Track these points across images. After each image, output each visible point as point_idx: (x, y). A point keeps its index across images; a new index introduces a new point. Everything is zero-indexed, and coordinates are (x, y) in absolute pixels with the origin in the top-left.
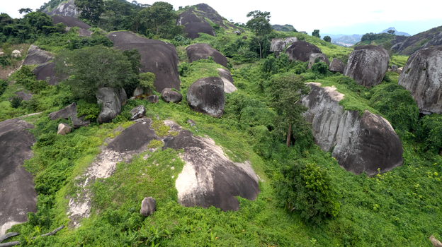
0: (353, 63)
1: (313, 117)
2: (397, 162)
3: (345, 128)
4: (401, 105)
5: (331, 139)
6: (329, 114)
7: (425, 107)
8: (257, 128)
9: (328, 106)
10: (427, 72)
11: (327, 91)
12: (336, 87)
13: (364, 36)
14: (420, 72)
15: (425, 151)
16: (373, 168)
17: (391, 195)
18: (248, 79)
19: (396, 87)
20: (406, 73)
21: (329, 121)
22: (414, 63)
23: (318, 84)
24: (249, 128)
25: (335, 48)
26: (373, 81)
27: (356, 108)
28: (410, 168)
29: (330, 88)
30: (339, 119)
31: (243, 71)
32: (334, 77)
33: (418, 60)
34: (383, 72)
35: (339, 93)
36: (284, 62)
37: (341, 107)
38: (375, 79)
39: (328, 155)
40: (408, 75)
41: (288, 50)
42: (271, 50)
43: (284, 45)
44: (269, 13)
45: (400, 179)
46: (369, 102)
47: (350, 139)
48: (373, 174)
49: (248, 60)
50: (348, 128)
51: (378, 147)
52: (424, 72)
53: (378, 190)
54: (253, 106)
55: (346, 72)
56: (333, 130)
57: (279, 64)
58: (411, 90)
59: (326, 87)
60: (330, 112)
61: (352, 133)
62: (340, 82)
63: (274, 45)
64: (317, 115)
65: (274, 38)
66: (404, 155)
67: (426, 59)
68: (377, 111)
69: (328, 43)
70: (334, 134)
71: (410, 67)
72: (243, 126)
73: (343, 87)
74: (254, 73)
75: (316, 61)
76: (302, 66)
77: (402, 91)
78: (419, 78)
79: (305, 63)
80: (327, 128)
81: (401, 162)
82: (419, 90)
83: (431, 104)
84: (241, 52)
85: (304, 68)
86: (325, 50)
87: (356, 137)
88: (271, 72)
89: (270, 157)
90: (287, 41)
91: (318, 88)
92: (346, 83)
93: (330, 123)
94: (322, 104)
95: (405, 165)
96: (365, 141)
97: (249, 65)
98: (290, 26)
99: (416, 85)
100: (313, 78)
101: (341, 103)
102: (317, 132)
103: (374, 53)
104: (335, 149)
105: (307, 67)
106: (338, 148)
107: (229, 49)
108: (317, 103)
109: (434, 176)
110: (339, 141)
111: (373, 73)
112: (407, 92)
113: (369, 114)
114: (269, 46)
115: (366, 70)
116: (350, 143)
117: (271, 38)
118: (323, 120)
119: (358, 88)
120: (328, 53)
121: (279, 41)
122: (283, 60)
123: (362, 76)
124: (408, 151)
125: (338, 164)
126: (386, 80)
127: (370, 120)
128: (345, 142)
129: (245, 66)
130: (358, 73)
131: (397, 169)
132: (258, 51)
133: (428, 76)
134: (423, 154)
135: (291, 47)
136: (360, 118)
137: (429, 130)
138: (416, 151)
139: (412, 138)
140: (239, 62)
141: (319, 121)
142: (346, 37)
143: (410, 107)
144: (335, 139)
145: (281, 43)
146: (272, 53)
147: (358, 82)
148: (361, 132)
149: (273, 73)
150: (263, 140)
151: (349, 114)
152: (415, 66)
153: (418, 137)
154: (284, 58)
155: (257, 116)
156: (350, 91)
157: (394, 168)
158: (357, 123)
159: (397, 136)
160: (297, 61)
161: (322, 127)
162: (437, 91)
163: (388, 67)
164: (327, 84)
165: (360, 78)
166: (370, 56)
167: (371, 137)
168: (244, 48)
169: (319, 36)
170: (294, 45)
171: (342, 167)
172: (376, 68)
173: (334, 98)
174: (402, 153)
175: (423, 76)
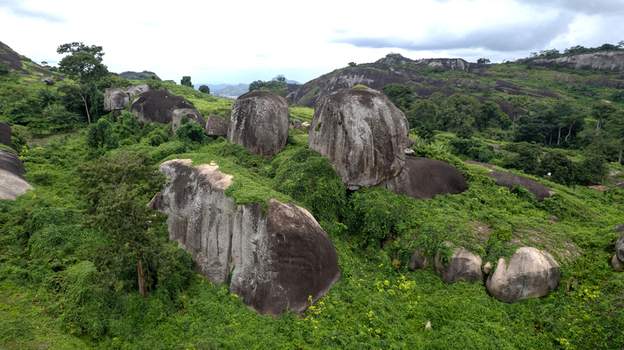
0: (239, 120)
1: (186, 222)
2: (333, 277)
3: (244, 237)
4: (321, 182)
5: (223, 259)
6: (213, 216)
7: (350, 180)
8: (72, 270)
9: (208, 201)
10: (343, 127)
11: (204, 172)
12: (218, 163)
13: (252, 84)
14: (334, 127)
15: (365, 246)
16: (301, 298)
17: (339, 343)
18: (62, 163)
19: (308, 153)
20: (317, 130)
21: (214, 228)
22: (324, 114)
23: (187, 162)
24: (51, 276)
25: (216, 101)
26: (273, 146)
27: (255, 198)
28: (352, 281)
29: (207, 166)
30: (231, 222)
31: (50, 149)
32: (215, 145)
33: (329, 110)
34: (285, 132)
35: (223, 175)
36: (129, 127)
37: (231, 200)
38: (276, 142)
39: (223, 291)
40: (320, 133)
41: (135, 106)
42: (106, 108)
43: (126, 99)
44: (100, 48)
45: (344, 306)
46: (274, 181)
47: (255, 254)
48: (303, 308)
49: (64, 127)
50: (249, 236)
51: (302, 260)
52: (340, 127)
53: (317, 341)
54: (58, 224)
55: (231, 135)
56: (224, 244)
57: (121, 130)
58: (329, 157)
59: (201, 167)
60: (214, 210)
61: (256, 243)
62: (224, 153)
63: (110, 98)
64: (193, 219)
65: (108, 87)
66: (340, 262)
67: (339, 107)
68: (289, 197)
69: (204, 95)
70: (226, 249)
71: (320, 120)
72: (34, 274)
73: (230, 161)
74: (74, 150)
75: (184, 121)
76: (161, 131)
77: (318, 160)
78: (335, 137)
79: (166, 127)
80: (214, 240)
81: (339, 275)
82: (339, 156)
83: (357, 174)
84: (49, 114)
85: (166, 134)
86: (201, 105)
87: (263, 250)
88: (105, 146)
89: (105, 331)
90: (132, 91)
91: (188, 170)
92: (233, 154)
93: (217, 231)
94: (198, 198)
95: (345, 277)
96: (280, 255)
97: (63, 136)
98: (150, 73)
99: (333, 148)
100: (180, 151)
101: (229, 193)
102: (197, 251)
103: (267, 102)
104: (234, 277)
105: (170, 133)
106: (238, 275)
107: (22, 109)
108: (190, 197)
109: (386, 288)
110: (237, 261)
111: (271, 133)
112: (323, 160)
113: (277, 205)
114: (101, 100)
115: (260, 131)
116: (256, 261)
117: (103, 87)
118: (205, 228)
119: (252, 161)
120: (205, 109)
121: (116, 92)
122: (128, 124)
123: (256, 139)
124: (344, 253)
125: (243, 305)
126: (290, 142)
127: (280, 215)
128: (248, 261)
129: (57, 139)
130: (249, 136)
131: (335, 289)
132: (82, 110)
133: (346, 133)
134: (363, 253)
135: (139, 101)
136: (264, 215)
137: (363, 214)
138: (353, 250)
139: (344, 230)
140: (46, 132)
141: (198, 231)
142: (231, 88)
143: (333, 183)
144: (230, 259)
145: (121, 96)
146: (108, 112)
147: (252, 150)
148: (271, 239)
149: (109, 149)
150: (85, 298)
151: (245, 211)
152: (326, 120)
153: (351, 227)
154: (129, 120)
155: (69, 245)
156: (241, 168)
157: (331, 287)
158: (262, 224)
159: (325, 234)
160: (152, 124)
161: (204, 240)
162: (362, 153)
163: (290, 122)
164: (202, 160)
165: (254, 144)
166: (263, 107)
167: (289, 245)
168: (55, 106)
169: (190, 85)
170: (144, 97)
171: (252, 309)
172: (274, 126)
173: (216, 184)
174: (336, 260)
175: (340, 133)
